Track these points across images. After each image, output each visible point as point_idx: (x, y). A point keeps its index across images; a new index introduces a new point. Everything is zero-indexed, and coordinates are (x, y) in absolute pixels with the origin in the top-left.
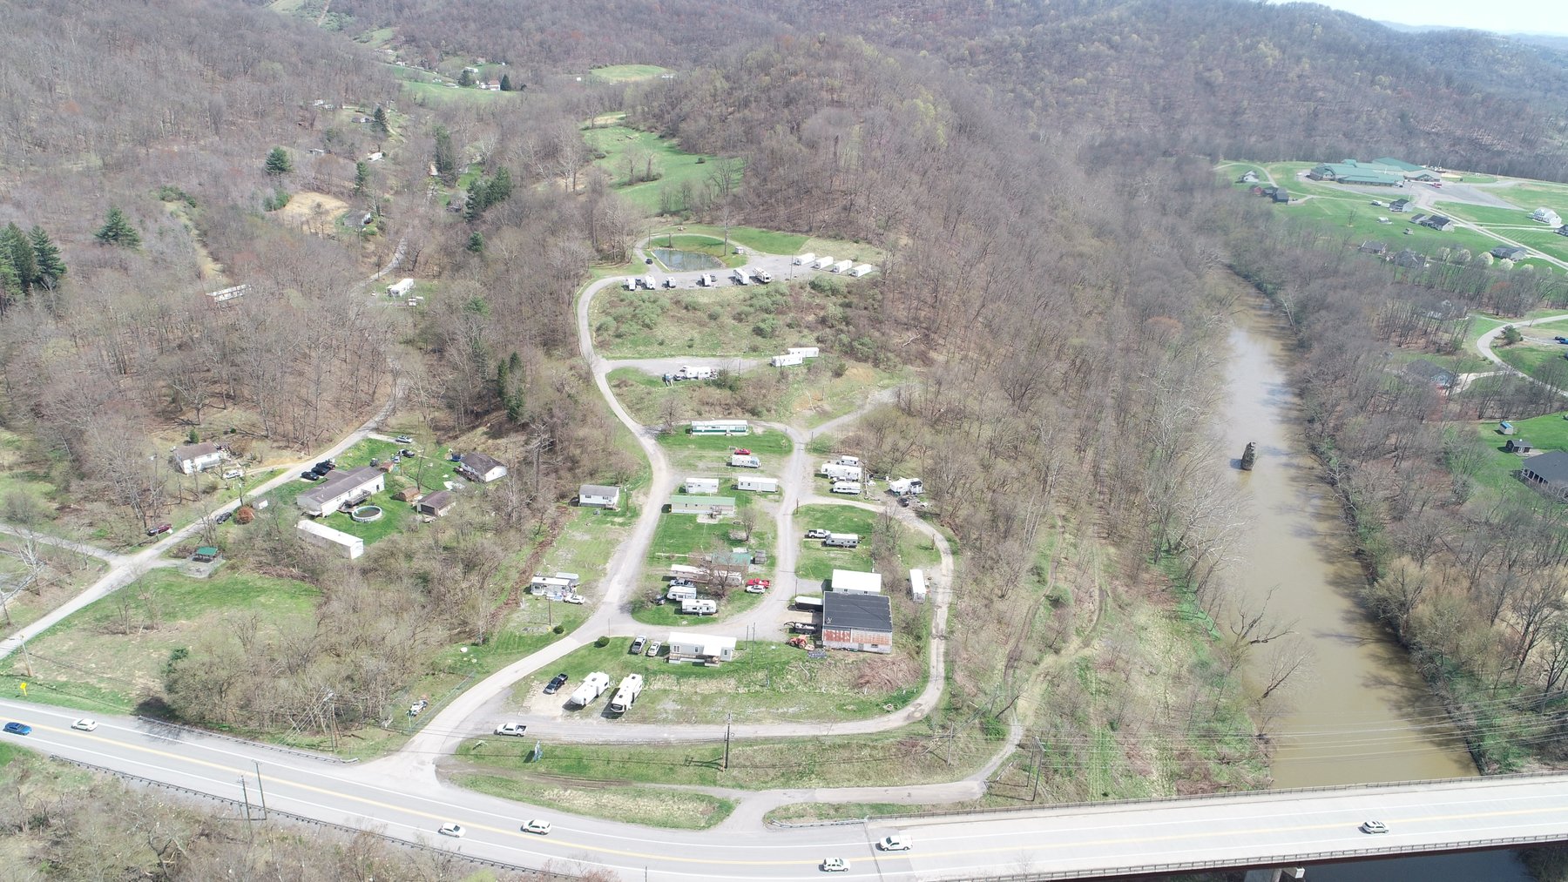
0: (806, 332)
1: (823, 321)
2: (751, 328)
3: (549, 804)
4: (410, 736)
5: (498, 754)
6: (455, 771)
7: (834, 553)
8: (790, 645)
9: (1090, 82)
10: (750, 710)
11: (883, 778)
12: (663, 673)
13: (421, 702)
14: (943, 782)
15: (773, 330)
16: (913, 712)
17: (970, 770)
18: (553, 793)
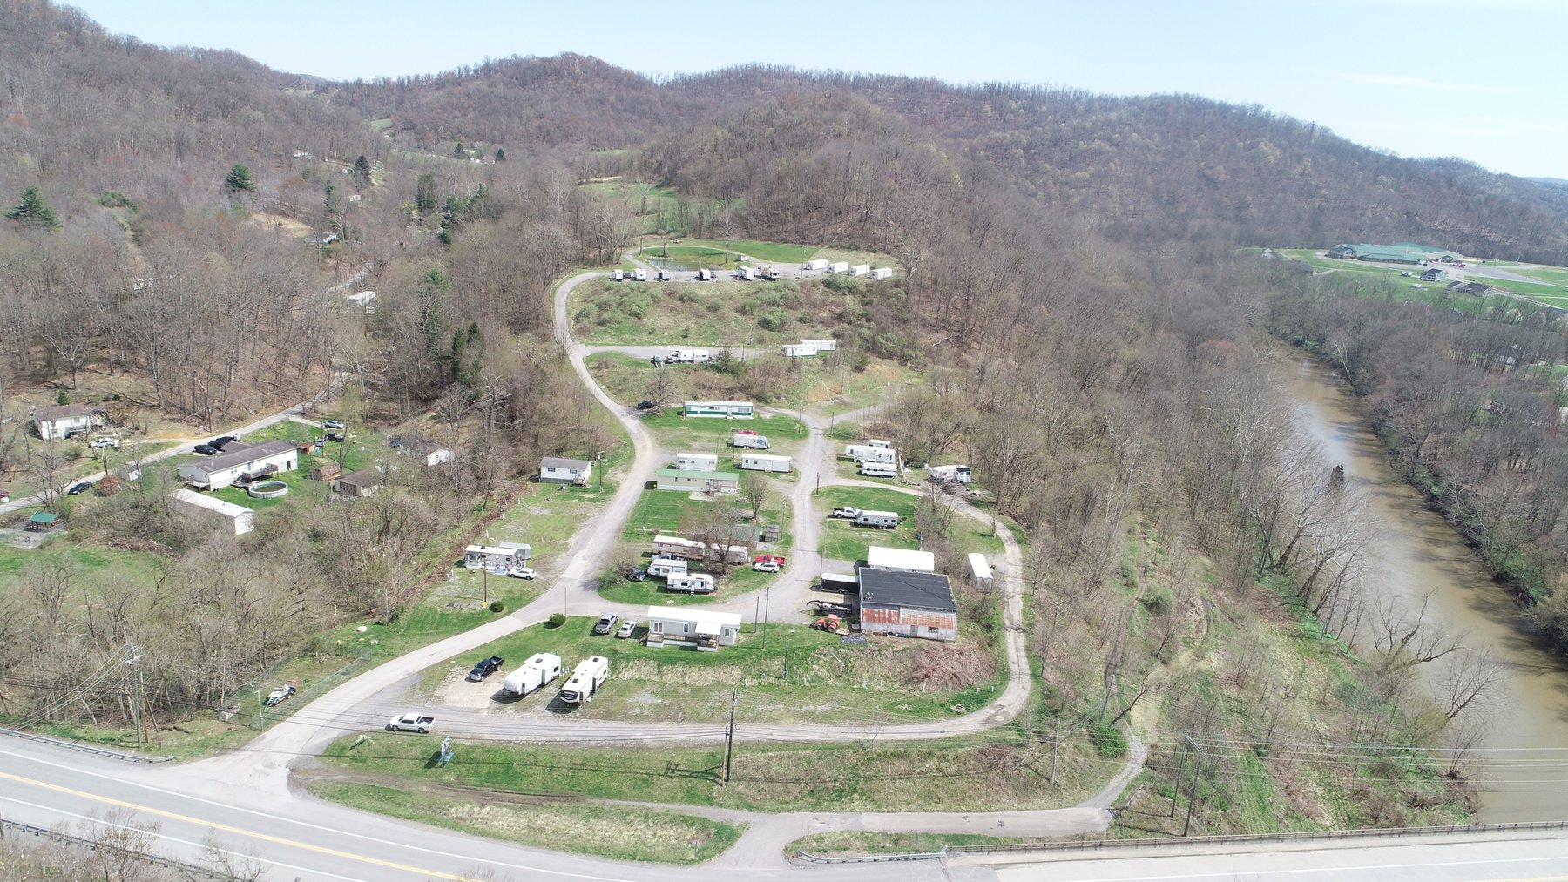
0: (820, 327)
1: (840, 318)
2: (757, 320)
3: (456, 825)
4: (260, 730)
5: (388, 756)
6: (317, 778)
7: (867, 534)
8: (816, 628)
9: (1092, 175)
10: (761, 707)
11: (958, 801)
12: (639, 658)
13: (287, 687)
14: (1049, 808)
15: (783, 324)
16: (994, 715)
17: (1085, 793)
18: (464, 809)
